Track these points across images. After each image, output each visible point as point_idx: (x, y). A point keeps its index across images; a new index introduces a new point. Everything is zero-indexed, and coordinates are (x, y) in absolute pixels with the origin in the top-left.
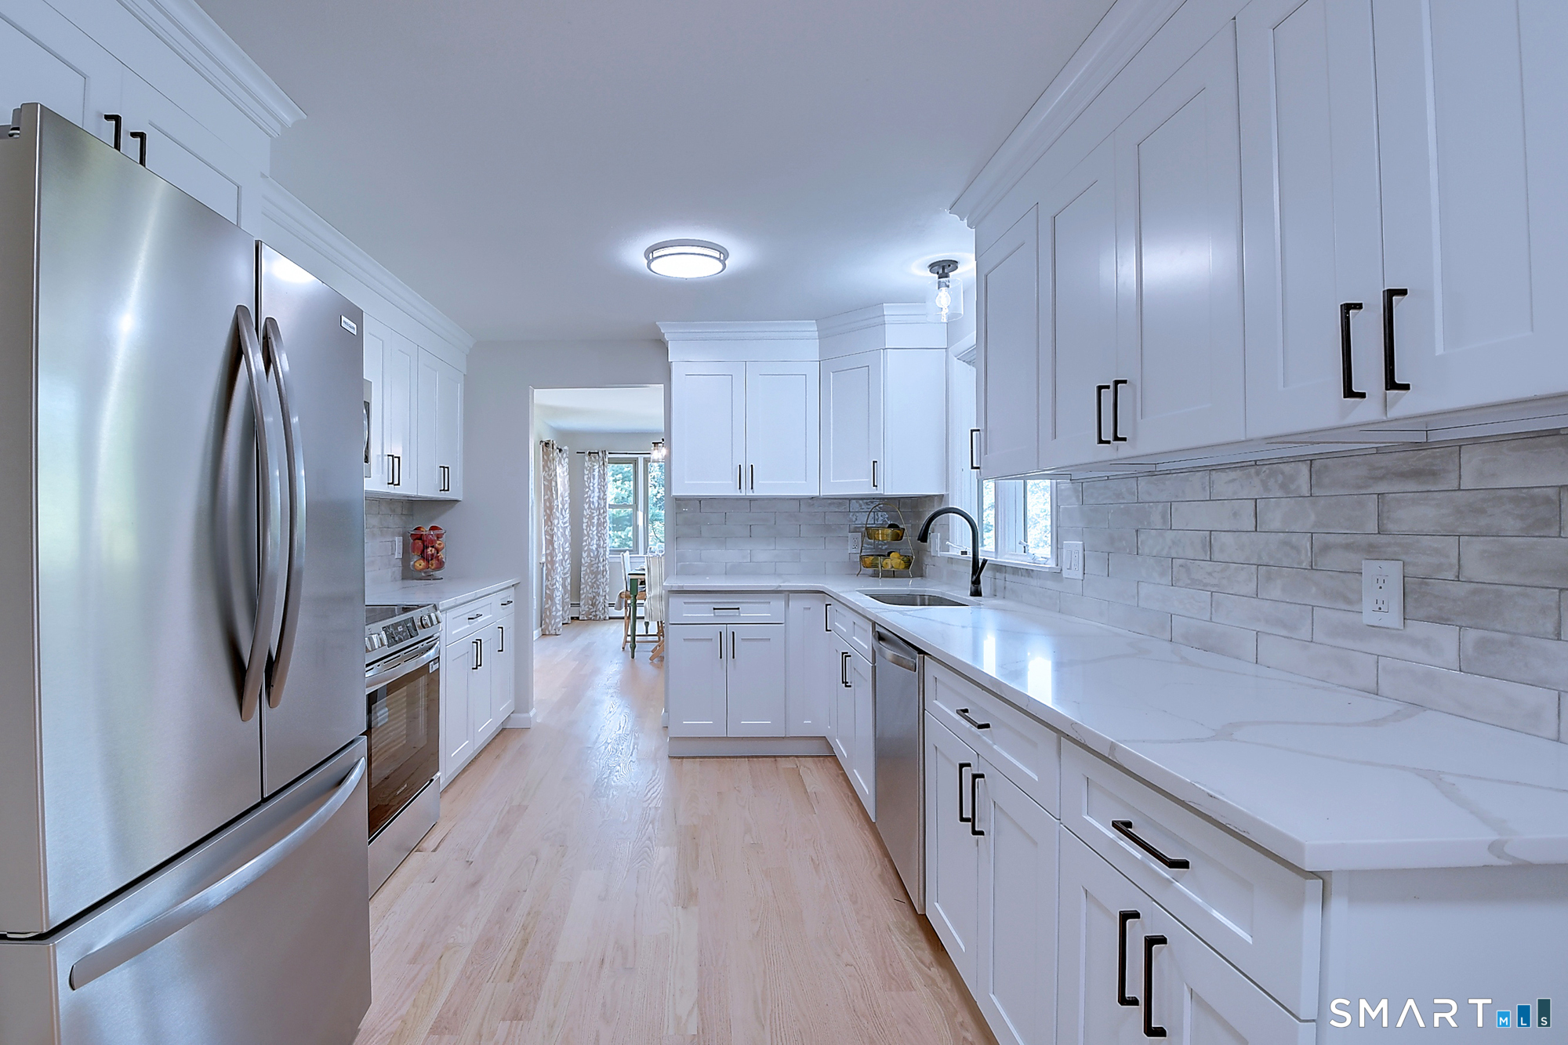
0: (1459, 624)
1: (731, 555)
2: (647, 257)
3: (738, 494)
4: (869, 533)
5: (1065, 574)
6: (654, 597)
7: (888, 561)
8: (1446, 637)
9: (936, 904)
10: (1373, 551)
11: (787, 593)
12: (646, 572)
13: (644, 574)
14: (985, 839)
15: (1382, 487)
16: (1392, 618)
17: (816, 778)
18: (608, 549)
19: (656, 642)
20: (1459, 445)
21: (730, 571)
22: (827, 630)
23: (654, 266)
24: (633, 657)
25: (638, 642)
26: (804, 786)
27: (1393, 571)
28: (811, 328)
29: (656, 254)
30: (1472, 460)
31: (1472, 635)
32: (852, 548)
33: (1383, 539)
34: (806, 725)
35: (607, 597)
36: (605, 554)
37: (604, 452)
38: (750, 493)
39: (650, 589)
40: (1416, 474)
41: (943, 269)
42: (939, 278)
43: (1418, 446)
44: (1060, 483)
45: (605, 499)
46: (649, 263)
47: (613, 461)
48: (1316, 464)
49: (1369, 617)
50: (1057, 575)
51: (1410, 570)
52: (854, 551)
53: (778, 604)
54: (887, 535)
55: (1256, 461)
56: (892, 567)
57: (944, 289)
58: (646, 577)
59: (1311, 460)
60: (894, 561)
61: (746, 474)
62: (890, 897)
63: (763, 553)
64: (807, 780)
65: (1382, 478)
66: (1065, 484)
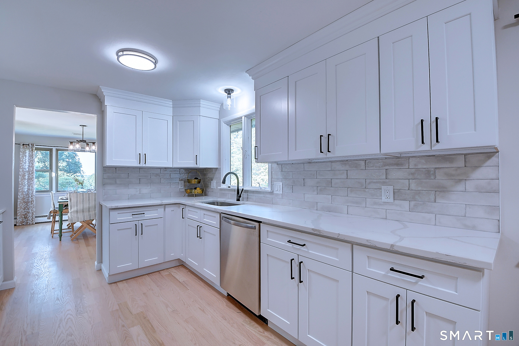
0: (410, 200)
1: (132, 191)
2: (117, 54)
3: (139, 165)
4: (189, 181)
5: (275, 192)
6: (73, 212)
7: (196, 191)
8: (406, 204)
9: (268, 310)
10: (384, 183)
11: (164, 205)
12: (69, 200)
13: (68, 202)
14: (303, 283)
15: (387, 167)
16: (391, 200)
17: (181, 275)
18: (34, 191)
19: (71, 232)
20: (409, 158)
21: (131, 198)
22: (183, 218)
23: (121, 59)
24: (60, 240)
25: (63, 233)
26: (178, 280)
27: (391, 188)
28: (170, 103)
29: (125, 53)
30: (412, 162)
31: (413, 203)
32: (181, 187)
33: (387, 180)
34: (173, 255)
35: (34, 213)
36: (32, 193)
37: (33, 145)
38: (144, 165)
39: (71, 208)
40: (397, 164)
41: (229, 92)
42: (228, 94)
43: (398, 158)
44: (272, 165)
45: (33, 167)
46: (118, 57)
47: (37, 149)
48: (367, 161)
49: (384, 199)
50: (272, 193)
51: (395, 188)
52: (182, 188)
53: (161, 210)
54: (196, 181)
55: (347, 160)
56: (198, 193)
57: (229, 98)
58: (69, 203)
59: (365, 160)
60: (198, 191)
61: (142, 157)
62: (235, 312)
63: (145, 190)
64: (177, 277)
65: (387, 165)
66: (275, 166)
